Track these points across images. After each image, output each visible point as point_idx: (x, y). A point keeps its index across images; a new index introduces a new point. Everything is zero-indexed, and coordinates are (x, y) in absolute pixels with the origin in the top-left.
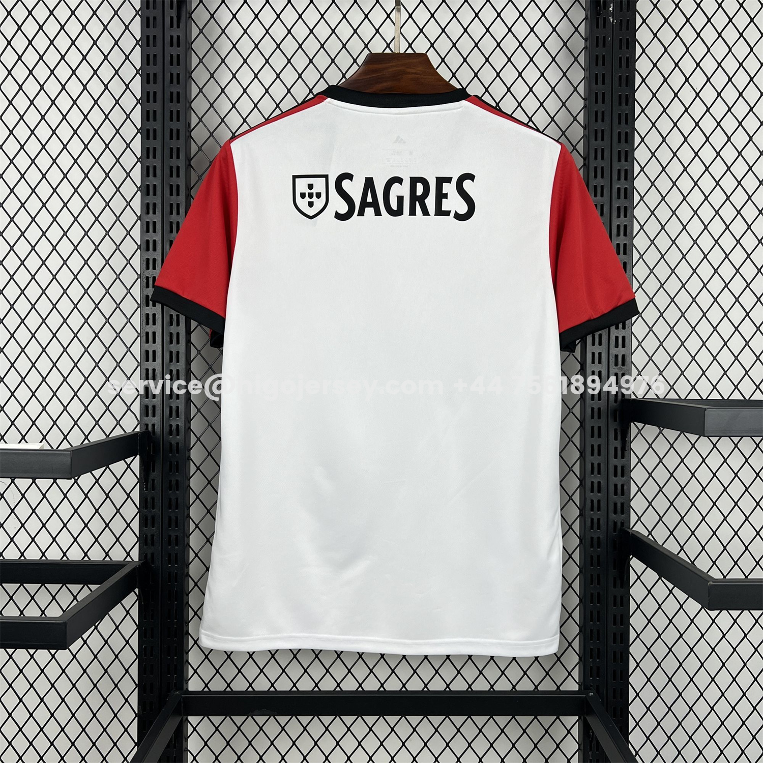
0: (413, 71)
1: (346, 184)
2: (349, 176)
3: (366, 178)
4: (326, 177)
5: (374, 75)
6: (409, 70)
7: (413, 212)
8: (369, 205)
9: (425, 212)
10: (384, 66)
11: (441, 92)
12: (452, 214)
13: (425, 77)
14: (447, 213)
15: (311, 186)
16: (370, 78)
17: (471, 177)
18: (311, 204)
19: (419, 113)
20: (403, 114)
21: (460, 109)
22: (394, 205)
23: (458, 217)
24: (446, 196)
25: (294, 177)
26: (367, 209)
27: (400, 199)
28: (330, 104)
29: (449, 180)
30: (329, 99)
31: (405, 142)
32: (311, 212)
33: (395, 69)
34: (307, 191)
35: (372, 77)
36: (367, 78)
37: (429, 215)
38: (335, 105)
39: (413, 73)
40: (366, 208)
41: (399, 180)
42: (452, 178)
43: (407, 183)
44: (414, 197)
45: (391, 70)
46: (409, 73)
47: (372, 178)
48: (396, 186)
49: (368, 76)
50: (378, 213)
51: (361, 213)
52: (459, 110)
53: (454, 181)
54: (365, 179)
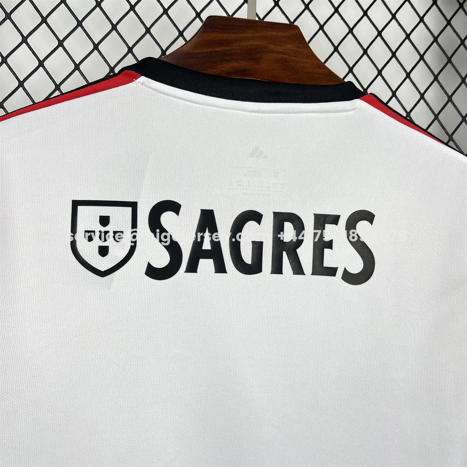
0: (279, 49)
1: (167, 219)
2: (174, 207)
3: (202, 210)
4: (133, 206)
5: (217, 49)
6: (272, 47)
7: (277, 269)
8: (206, 255)
9: (298, 269)
10: (233, 36)
11: (321, 84)
12: (340, 273)
13: (297, 59)
14: (332, 272)
15: (104, 221)
16: (211, 52)
17: (369, 217)
18: (103, 251)
19: (289, 113)
20: (264, 112)
21: (352, 112)
22: (247, 257)
23: (349, 278)
24: (330, 245)
25: (76, 204)
26: (202, 261)
27: (258, 247)
28: (144, 87)
29: (335, 220)
30: (143, 79)
31: (266, 157)
32: (103, 264)
33: (251, 43)
34: (98, 228)
35: (216, 52)
36: (207, 53)
37: (303, 273)
38: (152, 89)
39: (278, 52)
40: (200, 260)
41: (256, 217)
42: (339, 216)
43: (268, 222)
44: (279, 245)
45: (245, 44)
46: (273, 51)
47: (212, 211)
48: (251, 225)
49: (209, 50)
50: (220, 268)
51: (192, 268)
52: (349, 113)
53: (343, 222)
54: (200, 211)
